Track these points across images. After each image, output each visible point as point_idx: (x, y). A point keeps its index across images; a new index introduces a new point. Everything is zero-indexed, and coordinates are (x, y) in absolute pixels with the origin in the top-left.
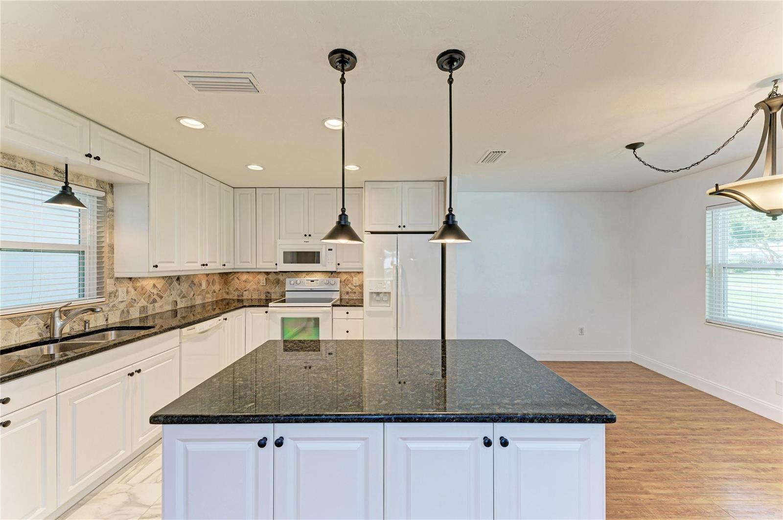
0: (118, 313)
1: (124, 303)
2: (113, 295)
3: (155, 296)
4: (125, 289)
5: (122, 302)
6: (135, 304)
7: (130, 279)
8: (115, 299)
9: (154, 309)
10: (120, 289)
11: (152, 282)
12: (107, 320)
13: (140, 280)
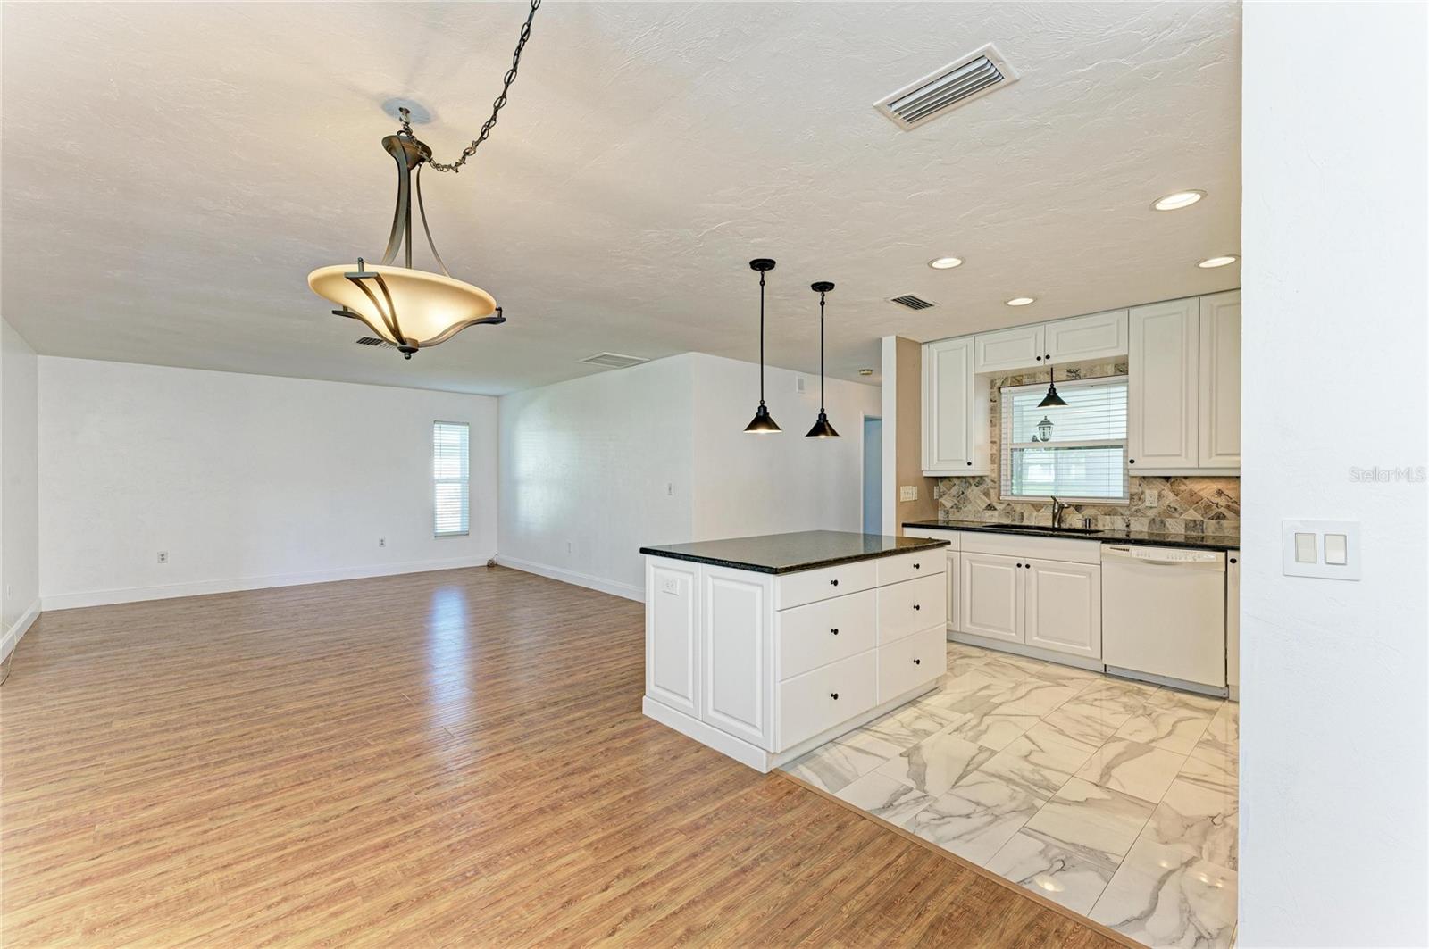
0: (1146, 521)
1: (1155, 510)
2: (1136, 497)
3: (1222, 510)
4: (1156, 493)
5: (1151, 508)
6: (1177, 515)
7: (1167, 478)
8: (1139, 503)
9: (1220, 528)
10: (1147, 492)
11: (1215, 486)
12: (1128, 526)
13: (1187, 482)
